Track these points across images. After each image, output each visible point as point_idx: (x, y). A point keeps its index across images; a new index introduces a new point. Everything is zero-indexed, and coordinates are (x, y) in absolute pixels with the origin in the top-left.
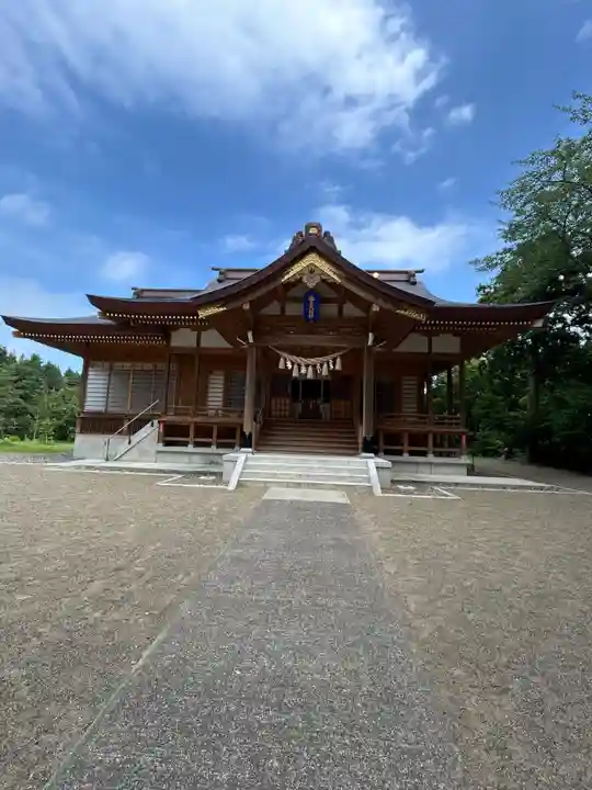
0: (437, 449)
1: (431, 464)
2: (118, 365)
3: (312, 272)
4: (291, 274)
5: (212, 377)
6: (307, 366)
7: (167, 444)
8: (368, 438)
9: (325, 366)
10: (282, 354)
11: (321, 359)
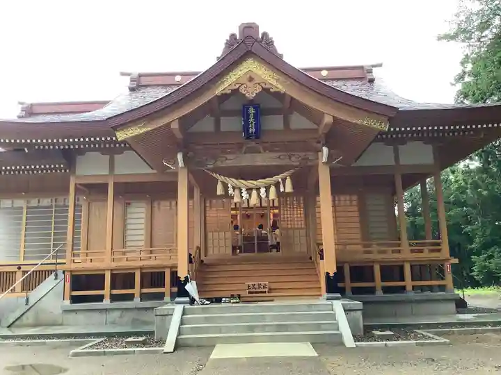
0: (417, 283)
1: (411, 302)
2: (6, 202)
3: (251, 79)
4: (226, 84)
5: (130, 210)
6: (249, 190)
8: (332, 275)
9: (273, 189)
10: (221, 178)
11: (268, 180)
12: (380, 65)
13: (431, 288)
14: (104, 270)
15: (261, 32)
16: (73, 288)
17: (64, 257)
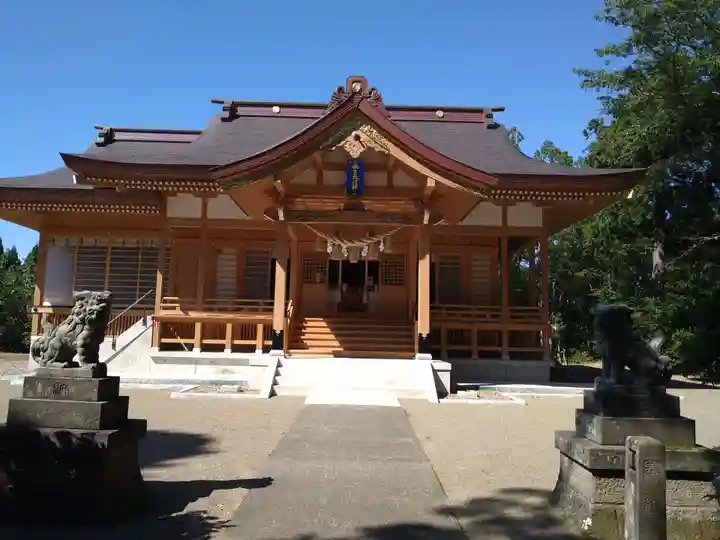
0: (513, 350)
3: (356, 137)
8: (424, 336)
10: (320, 233)
12: (502, 110)
14: (194, 320)
15: (369, 87)
16: (162, 335)
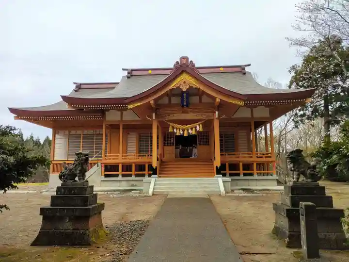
0: (259, 172)
1: (256, 180)
2: (73, 132)
3: (185, 82)
4: (174, 85)
5: (129, 136)
6: (183, 130)
7: (106, 176)
8: (218, 167)
9: (194, 129)
10: (171, 124)
11: (192, 125)
12: (249, 65)
13: (264, 174)
14: (119, 163)
15: (189, 61)
16: (106, 171)
17: (101, 157)
